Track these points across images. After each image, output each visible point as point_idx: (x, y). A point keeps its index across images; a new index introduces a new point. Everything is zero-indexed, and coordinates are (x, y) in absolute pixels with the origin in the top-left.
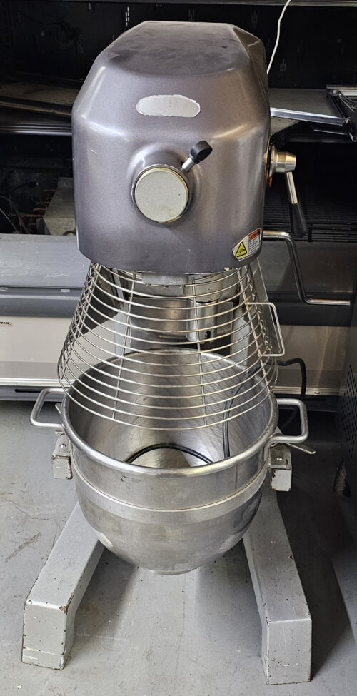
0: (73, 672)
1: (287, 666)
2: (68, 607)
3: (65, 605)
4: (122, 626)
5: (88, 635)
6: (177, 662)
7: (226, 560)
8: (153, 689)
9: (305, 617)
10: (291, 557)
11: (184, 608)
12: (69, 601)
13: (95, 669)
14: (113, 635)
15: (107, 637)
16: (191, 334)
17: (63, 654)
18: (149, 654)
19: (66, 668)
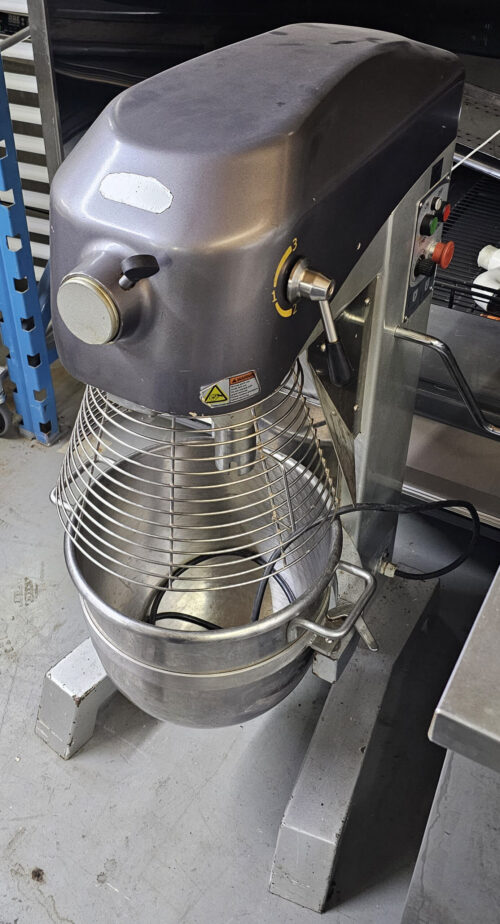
0: (75, 768)
1: (295, 882)
2: (82, 699)
3: (80, 695)
4: (154, 738)
5: (114, 732)
6: (185, 812)
7: (315, 708)
8: (142, 829)
9: (330, 839)
10: (362, 750)
11: (231, 748)
12: (87, 694)
13: (98, 775)
14: (138, 745)
15: (130, 744)
16: (217, 462)
17: (70, 745)
18: (162, 784)
19: (72, 761)
